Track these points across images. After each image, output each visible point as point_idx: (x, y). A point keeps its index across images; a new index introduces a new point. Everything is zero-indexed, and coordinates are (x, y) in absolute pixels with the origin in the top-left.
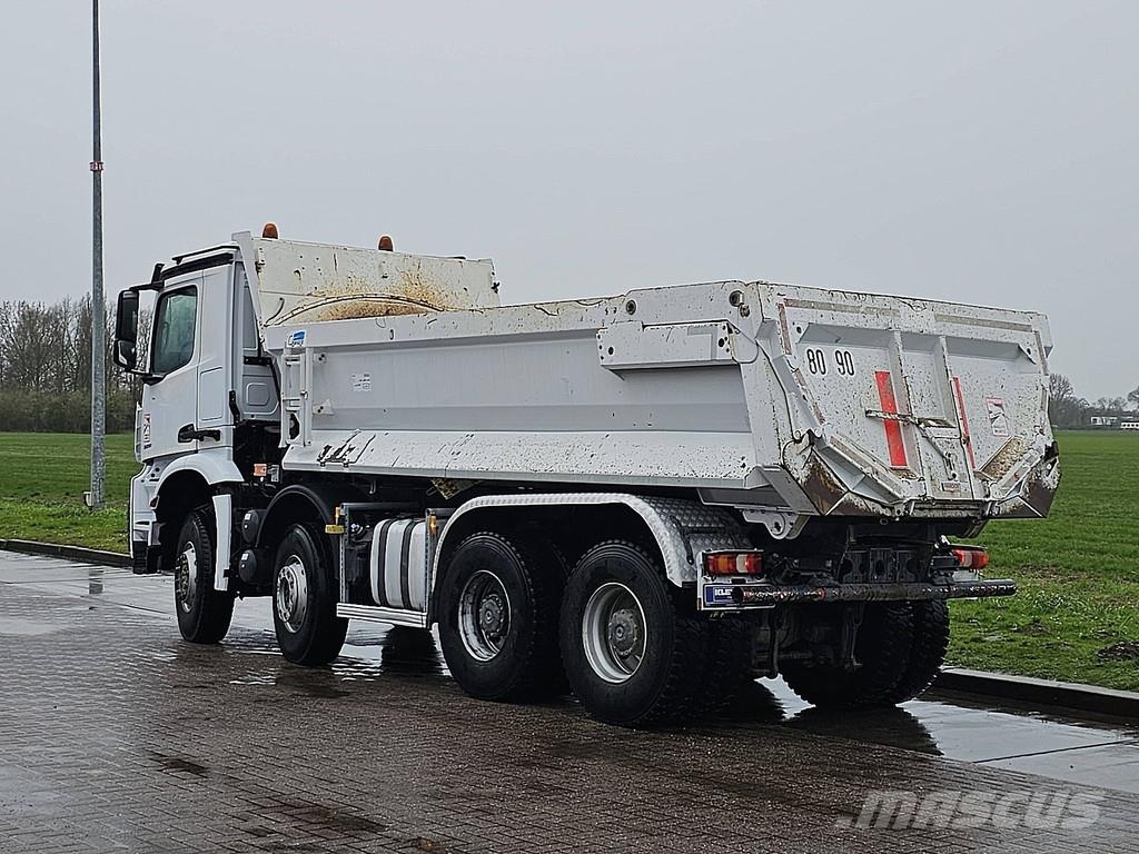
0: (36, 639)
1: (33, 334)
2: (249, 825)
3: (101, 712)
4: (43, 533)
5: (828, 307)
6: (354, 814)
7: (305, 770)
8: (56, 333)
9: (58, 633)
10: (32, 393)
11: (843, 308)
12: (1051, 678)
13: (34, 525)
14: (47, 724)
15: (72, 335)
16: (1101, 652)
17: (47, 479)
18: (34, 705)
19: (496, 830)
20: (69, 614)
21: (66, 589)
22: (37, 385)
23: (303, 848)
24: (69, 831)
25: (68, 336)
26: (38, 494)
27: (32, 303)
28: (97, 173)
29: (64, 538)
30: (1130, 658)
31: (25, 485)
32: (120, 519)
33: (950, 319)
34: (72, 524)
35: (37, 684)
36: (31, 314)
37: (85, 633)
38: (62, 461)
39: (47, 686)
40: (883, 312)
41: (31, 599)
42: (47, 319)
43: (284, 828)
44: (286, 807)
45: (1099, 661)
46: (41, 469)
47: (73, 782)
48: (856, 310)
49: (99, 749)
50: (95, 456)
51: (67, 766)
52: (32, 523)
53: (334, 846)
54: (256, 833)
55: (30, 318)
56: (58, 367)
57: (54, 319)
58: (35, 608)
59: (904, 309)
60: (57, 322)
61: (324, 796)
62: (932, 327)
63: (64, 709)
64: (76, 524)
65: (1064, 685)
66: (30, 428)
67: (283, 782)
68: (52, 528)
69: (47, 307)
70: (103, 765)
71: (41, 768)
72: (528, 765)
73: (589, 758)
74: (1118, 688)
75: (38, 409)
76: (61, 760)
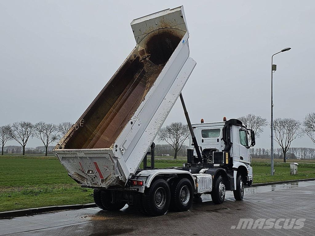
5: (64, 154)
11: (67, 154)
33: (88, 154)
40: (74, 154)
48: (69, 154)
59: (78, 153)
62: (84, 156)
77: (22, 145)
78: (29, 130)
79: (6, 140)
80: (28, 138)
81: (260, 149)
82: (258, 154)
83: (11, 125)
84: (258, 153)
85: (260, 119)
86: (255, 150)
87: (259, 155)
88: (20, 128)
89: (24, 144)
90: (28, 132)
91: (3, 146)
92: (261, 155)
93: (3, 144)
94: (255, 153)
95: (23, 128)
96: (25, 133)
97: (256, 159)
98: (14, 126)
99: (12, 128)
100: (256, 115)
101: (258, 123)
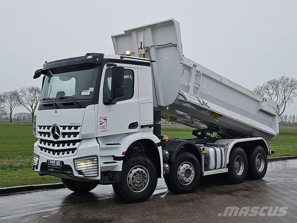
77: (30, 111)
78: (38, 96)
79: (14, 107)
80: (37, 104)
81: (294, 116)
82: (291, 122)
83: (19, 90)
84: (292, 120)
85: (294, 81)
86: (288, 117)
87: (293, 123)
88: (28, 93)
89: (33, 110)
90: (36, 98)
91: (11, 113)
92: (295, 123)
93: (11, 111)
94: (288, 121)
95: (32, 94)
96: (33, 99)
97: (290, 127)
98: (22, 91)
99: (20, 94)
100: (291, 77)
101: (291, 86)
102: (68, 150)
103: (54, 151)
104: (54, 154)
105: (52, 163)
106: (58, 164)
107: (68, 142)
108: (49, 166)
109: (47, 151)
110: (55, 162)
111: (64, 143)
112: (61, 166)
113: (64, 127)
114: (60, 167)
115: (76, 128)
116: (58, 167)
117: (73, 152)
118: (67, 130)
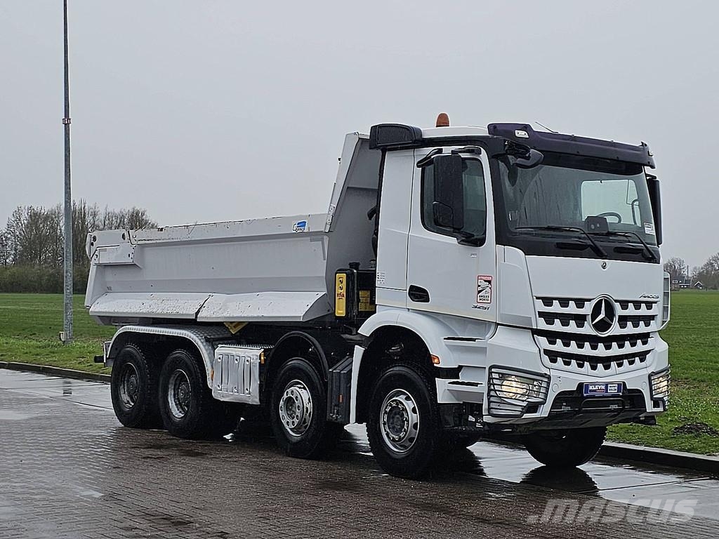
0: (18, 423)
1: (37, 228)
2: (123, 525)
3: (48, 463)
4: (31, 358)
6: (187, 519)
7: (164, 496)
8: (52, 227)
9: (32, 419)
10: (37, 267)
12: (641, 445)
13: (27, 353)
14: (14, 470)
15: (63, 228)
16: (676, 429)
17: (41, 324)
18: (9, 460)
19: (268, 527)
20: (40, 407)
21: (41, 393)
22: (40, 262)
23: (152, 536)
24: (17, 527)
25: (60, 229)
26: (35, 334)
27: (36, 208)
28: (67, 125)
29: (44, 361)
30: (692, 433)
31: (27, 328)
32: (82, 349)
34: (51, 352)
35: (12, 448)
36: (35, 214)
37: (48, 418)
38: (53, 312)
39: (18, 449)
41: (18, 399)
42: (47, 218)
43: (143, 526)
44: (147, 515)
45: (674, 435)
46: (38, 317)
47: (25, 502)
49: (43, 484)
50: (66, 309)
51: (23, 493)
52: (25, 351)
53: (170, 536)
54: (127, 529)
55: (35, 217)
56: (53, 250)
57: (50, 218)
58: (20, 404)
60: (52, 220)
61: (171, 510)
63: (26, 462)
64: (53, 353)
65: (647, 449)
66: (35, 290)
67: (148, 503)
68: (37, 355)
69: (46, 210)
70: (44, 493)
71: (6, 495)
72: (299, 493)
73: (337, 490)
74: (680, 450)
75: (40, 277)
76: (19, 490)
102: (630, 357)
103: (594, 361)
104: (594, 368)
105: (595, 391)
106: (613, 390)
107: (633, 339)
108: (587, 397)
109: (573, 362)
110: (603, 387)
111: (621, 340)
112: (621, 394)
113: (624, 304)
114: (619, 396)
115: (649, 305)
116: (613, 396)
117: (642, 360)
118: (631, 311)
